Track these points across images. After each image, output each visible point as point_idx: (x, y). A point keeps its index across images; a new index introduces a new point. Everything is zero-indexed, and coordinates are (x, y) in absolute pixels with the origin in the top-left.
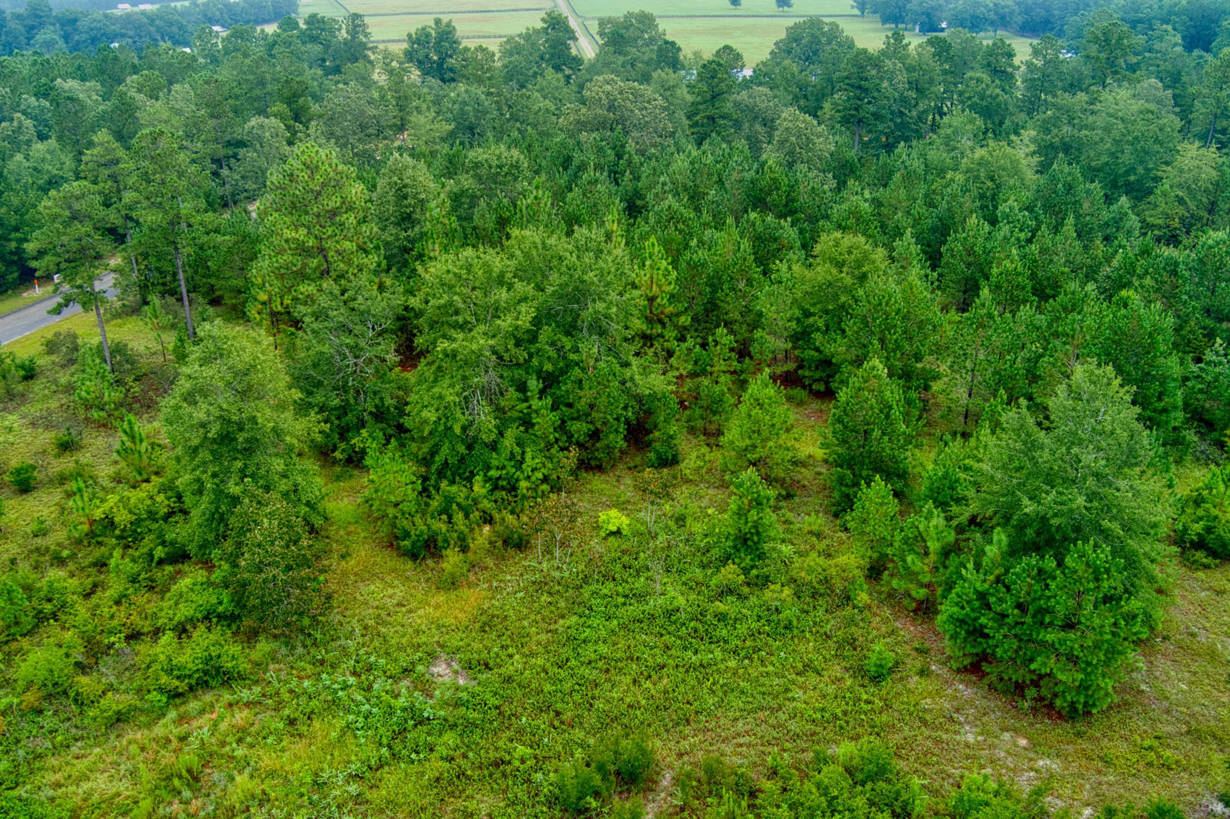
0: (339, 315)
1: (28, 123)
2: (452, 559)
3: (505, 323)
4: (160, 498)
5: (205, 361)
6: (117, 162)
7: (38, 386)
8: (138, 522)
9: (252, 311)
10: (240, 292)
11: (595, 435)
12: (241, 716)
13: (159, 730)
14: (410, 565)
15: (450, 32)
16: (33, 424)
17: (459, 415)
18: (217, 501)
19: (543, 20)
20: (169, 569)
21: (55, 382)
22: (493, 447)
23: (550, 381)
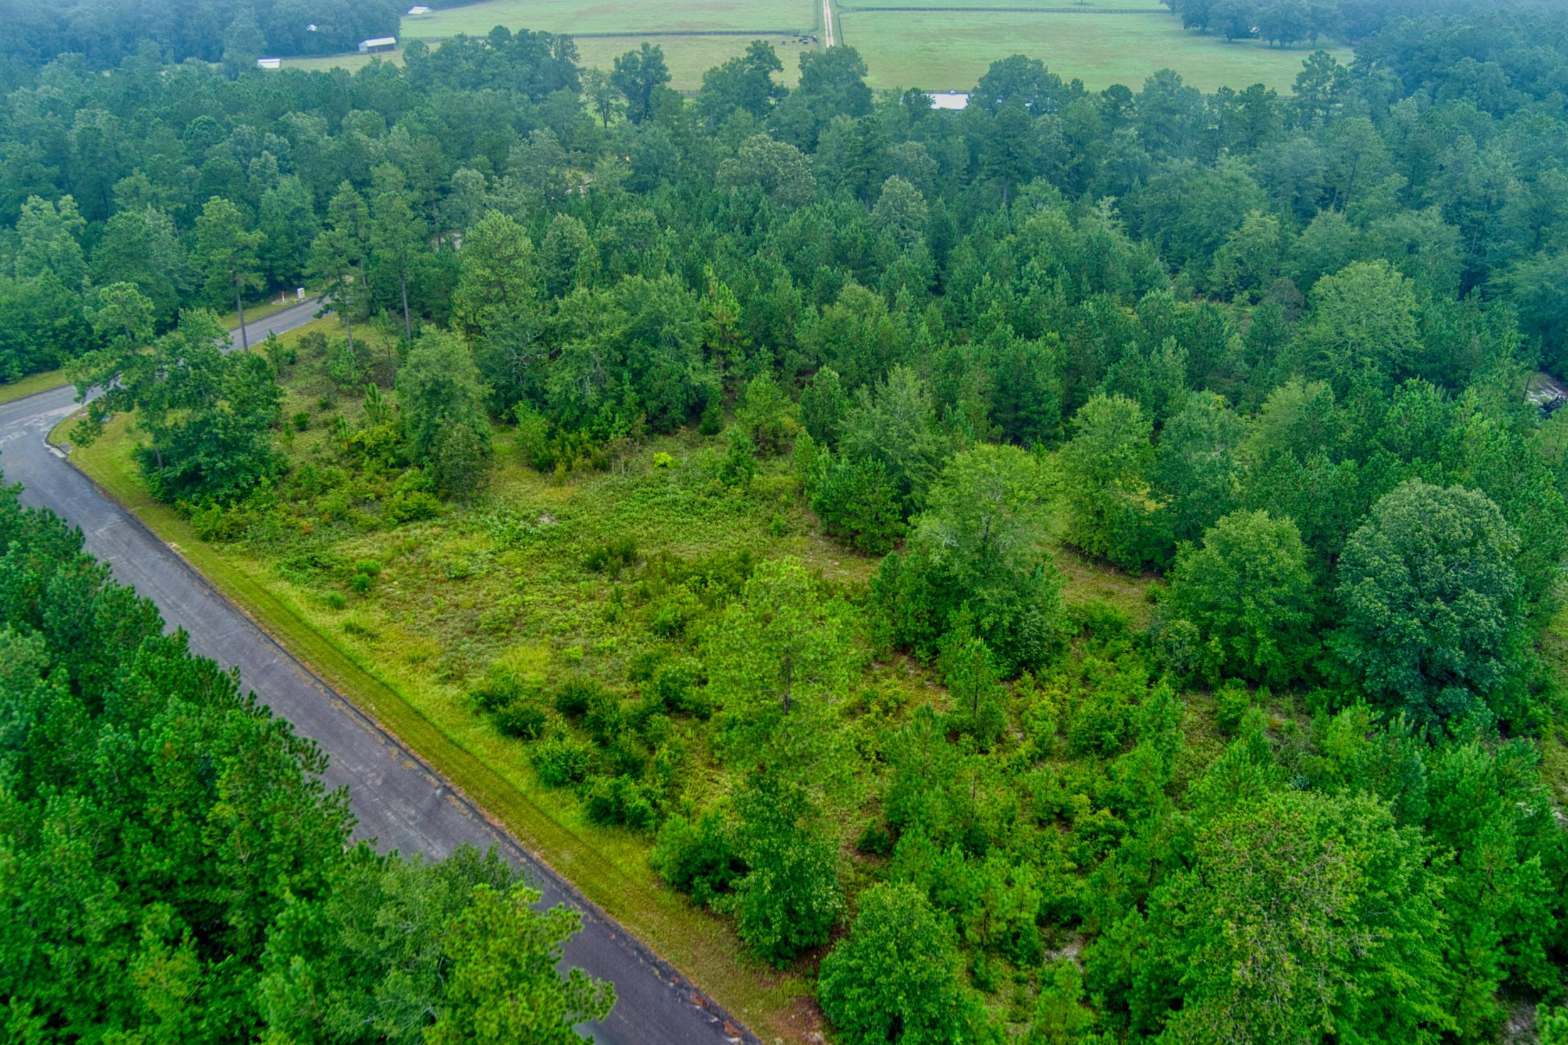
0: (507, 327)
1: (273, 158)
2: (560, 468)
3: (604, 335)
4: (392, 433)
5: (424, 347)
6: (355, 206)
7: (300, 368)
8: (378, 445)
9: (453, 323)
10: (444, 309)
11: (664, 410)
12: (436, 530)
13: (394, 533)
14: (537, 474)
15: (656, 59)
16: (300, 393)
17: (574, 389)
18: (428, 428)
19: (748, 49)
20: (397, 470)
21: (312, 366)
22: (596, 411)
23: (637, 375)
